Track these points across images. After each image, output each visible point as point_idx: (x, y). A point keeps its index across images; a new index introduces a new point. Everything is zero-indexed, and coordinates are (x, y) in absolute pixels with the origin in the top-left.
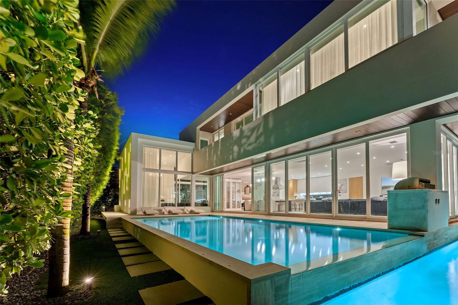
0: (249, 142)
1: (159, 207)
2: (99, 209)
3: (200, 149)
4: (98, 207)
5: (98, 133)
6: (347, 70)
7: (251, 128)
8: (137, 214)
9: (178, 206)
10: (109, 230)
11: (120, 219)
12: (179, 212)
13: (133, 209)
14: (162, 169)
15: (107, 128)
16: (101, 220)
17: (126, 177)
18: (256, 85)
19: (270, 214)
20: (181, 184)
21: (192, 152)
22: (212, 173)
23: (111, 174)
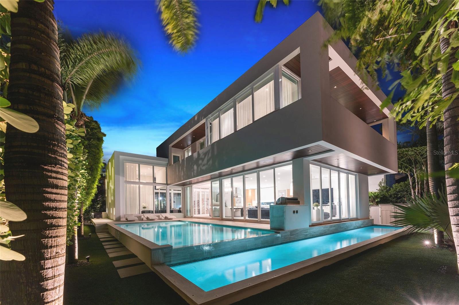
0: (203, 164)
1: (139, 214)
2: (88, 215)
3: (173, 164)
4: (87, 214)
5: (86, 157)
6: (254, 122)
7: (204, 153)
8: (121, 220)
9: (155, 213)
10: (97, 234)
11: (106, 225)
12: (154, 218)
13: (118, 216)
14: (141, 181)
15: (93, 151)
16: (91, 226)
17: (111, 187)
18: (207, 119)
19: (222, 220)
20: (160, 193)
21: (166, 166)
22: (184, 185)
23: (98, 187)
